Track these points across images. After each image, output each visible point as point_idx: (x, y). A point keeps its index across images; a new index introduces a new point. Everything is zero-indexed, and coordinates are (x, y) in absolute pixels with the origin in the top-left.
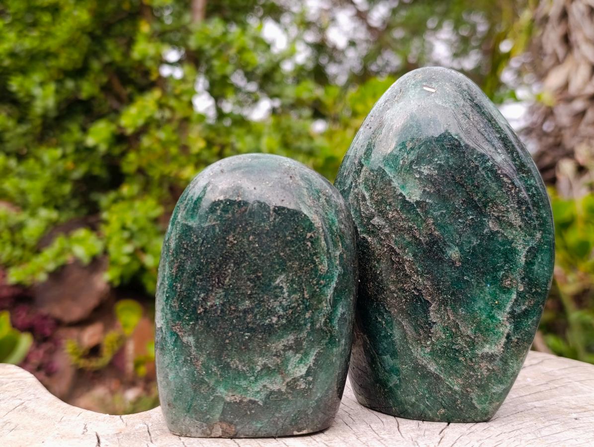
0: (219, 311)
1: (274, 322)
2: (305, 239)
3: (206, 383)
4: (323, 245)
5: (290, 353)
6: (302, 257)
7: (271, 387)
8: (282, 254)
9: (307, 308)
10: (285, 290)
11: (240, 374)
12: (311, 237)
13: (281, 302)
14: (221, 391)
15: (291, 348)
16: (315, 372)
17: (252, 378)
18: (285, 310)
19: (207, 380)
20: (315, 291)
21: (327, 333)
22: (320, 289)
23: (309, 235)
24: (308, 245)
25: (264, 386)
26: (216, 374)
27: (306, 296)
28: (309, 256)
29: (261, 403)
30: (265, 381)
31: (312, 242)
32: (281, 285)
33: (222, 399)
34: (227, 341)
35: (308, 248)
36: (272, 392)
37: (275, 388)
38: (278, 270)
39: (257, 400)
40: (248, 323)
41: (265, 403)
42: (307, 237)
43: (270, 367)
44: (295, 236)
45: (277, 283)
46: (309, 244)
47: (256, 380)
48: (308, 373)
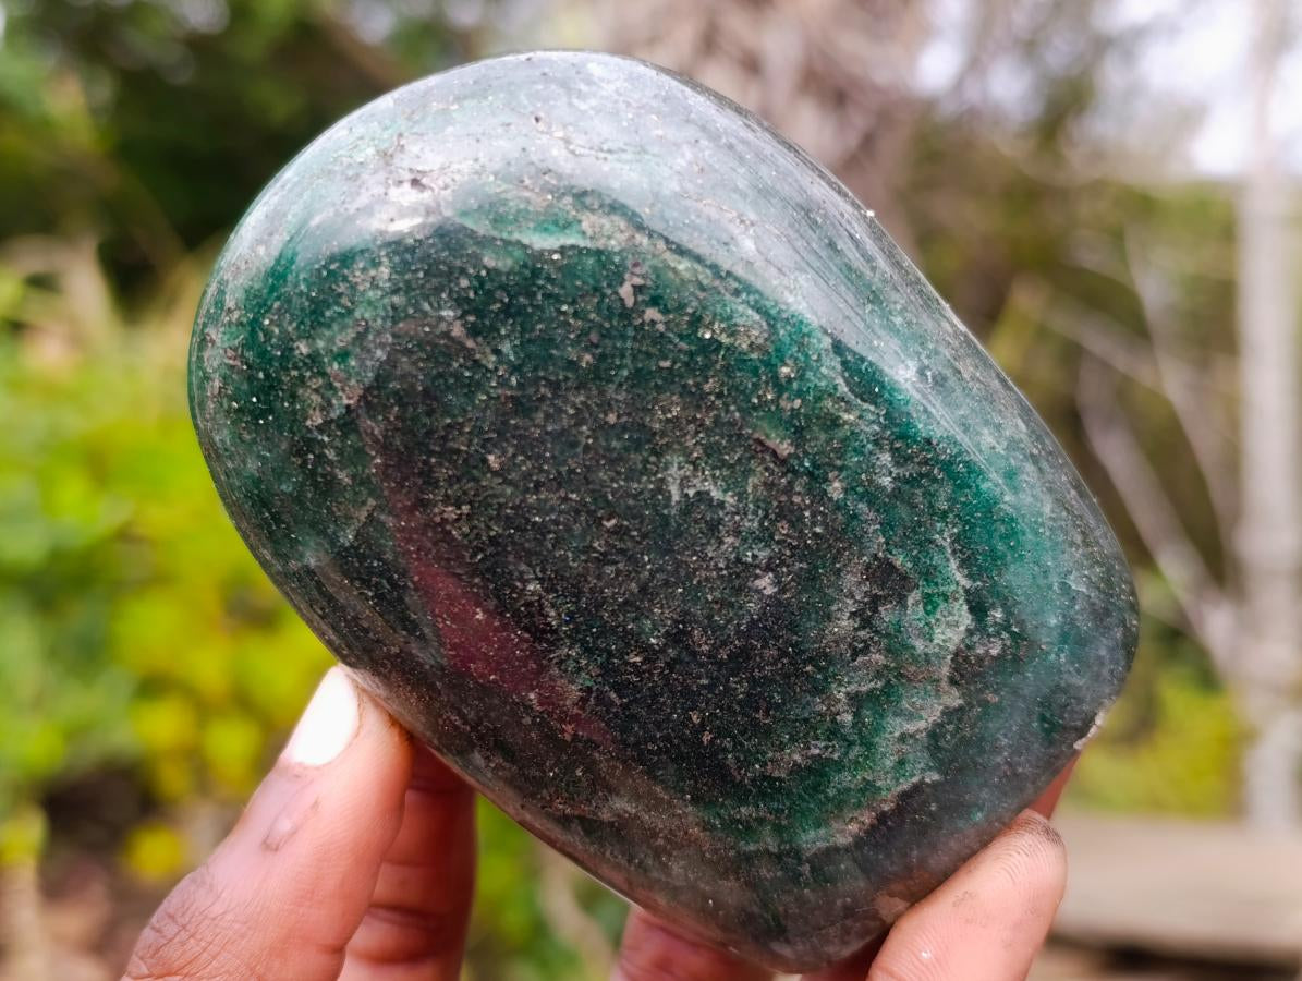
0: (613, 695)
1: (769, 591)
2: (626, 314)
3: (757, 853)
4: (687, 275)
5: (887, 614)
6: (670, 369)
7: (922, 724)
8: (612, 418)
9: (817, 478)
10: (716, 494)
11: (818, 771)
12: (638, 289)
13: (737, 532)
14: (812, 839)
15: (875, 602)
16: (994, 590)
17: (856, 751)
18: (766, 537)
19: (752, 847)
20: (795, 413)
21: (927, 475)
22: (800, 394)
23: (626, 291)
24: (653, 323)
25: (903, 738)
26: (761, 821)
27: (785, 448)
28: (684, 345)
29: (933, 777)
30: (896, 726)
31: (655, 301)
32: (691, 492)
33: (832, 853)
34: (706, 738)
35: (661, 327)
36: (935, 734)
37: (932, 714)
38: (646, 461)
39: (915, 779)
40: (711, 656)
41: (942, 767)
42: (630, 302)
43: (872, 691)
44: (594, 337)
45: (676, 497)
46: (651, 314)
47: (868, 745)
48: (978, 609)
